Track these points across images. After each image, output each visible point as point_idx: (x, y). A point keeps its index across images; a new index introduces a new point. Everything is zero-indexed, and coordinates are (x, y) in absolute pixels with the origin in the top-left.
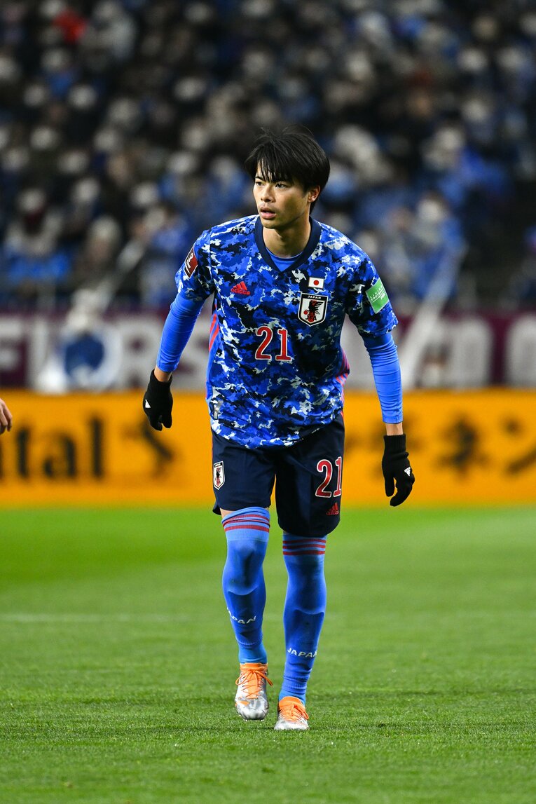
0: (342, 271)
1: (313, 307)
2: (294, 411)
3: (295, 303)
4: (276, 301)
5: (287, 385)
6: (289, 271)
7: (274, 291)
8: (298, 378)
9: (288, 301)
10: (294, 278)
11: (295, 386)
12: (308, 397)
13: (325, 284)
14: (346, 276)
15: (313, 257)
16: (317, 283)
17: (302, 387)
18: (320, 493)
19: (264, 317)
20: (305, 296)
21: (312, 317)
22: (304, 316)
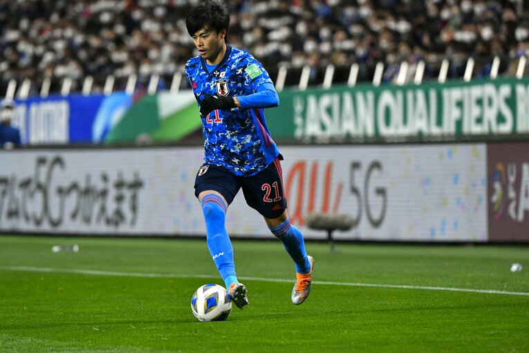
0: (233, 66)
1: (222, 87)
2: (232, 151)
3: (215, 87)
4: (207, 89)
5: (224, 137)
6: (213, 72)
7: (206, 84)
8: (228, 132)
11: (228, 137)
12: (237, 141)
17: (232, 136)
18: (265, 199)
20: (218, 82)
21: (223, 92)
22: (220, 93)
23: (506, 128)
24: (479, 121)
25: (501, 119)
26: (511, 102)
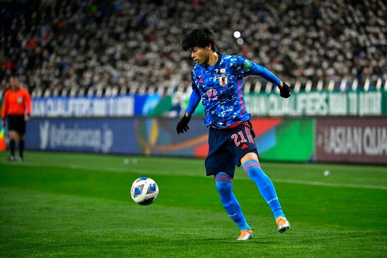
0: (231, 64)
1: (223, 80)
2: (219, 115)
3: (217, 80)
4: (211, 82)
7: (210, 79)
9: (215, 80)
10: (215, 71)
13: (226, 70)
14: (233, 65)
15: (221, 63)
16: (223, 71)
19: (208, 88)
20: (220, 76)
21: (224, 83)
22: (221, 84)
23: (324, 112)
24: (313, 108)
25: (322, 108)
26: (327, 101)
